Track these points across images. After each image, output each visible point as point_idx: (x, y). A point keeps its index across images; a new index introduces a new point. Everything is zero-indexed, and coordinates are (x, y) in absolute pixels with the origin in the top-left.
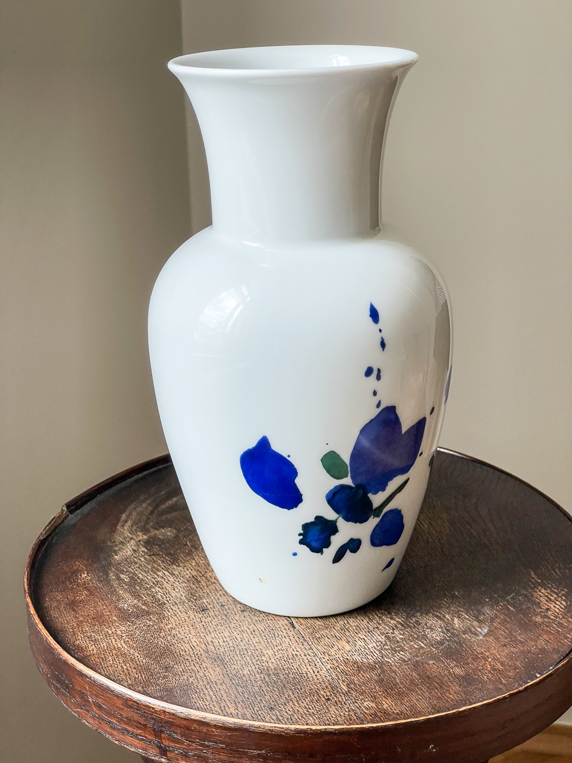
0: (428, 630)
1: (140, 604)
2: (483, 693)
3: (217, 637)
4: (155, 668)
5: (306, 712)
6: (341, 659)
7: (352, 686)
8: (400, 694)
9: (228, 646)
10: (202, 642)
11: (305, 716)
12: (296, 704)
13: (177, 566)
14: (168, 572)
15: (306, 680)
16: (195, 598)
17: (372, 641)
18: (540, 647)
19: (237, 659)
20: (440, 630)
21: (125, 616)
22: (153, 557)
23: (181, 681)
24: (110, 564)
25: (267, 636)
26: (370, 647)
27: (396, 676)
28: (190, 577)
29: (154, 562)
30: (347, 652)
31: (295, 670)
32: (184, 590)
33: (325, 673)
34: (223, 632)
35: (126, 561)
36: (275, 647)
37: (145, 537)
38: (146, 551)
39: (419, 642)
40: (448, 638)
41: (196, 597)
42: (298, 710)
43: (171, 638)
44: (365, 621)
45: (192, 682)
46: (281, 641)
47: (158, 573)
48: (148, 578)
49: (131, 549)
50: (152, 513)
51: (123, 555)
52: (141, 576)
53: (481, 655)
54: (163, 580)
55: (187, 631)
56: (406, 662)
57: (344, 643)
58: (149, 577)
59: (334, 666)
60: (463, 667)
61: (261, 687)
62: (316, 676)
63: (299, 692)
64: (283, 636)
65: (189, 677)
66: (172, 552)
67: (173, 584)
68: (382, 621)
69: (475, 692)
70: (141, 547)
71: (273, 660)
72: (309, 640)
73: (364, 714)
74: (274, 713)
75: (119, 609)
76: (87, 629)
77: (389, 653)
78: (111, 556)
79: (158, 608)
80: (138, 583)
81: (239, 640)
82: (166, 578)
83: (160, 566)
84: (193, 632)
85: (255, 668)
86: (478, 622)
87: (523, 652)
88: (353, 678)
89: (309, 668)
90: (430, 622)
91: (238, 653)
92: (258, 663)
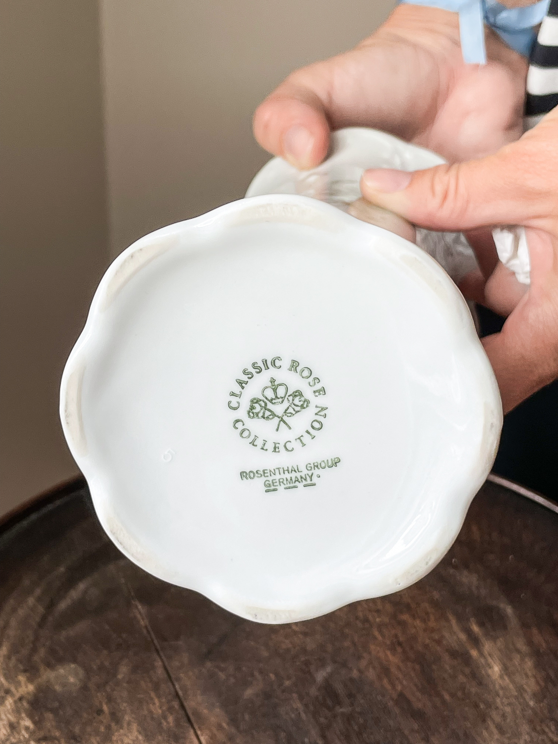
37: (31, 688)
70: (23, 715)
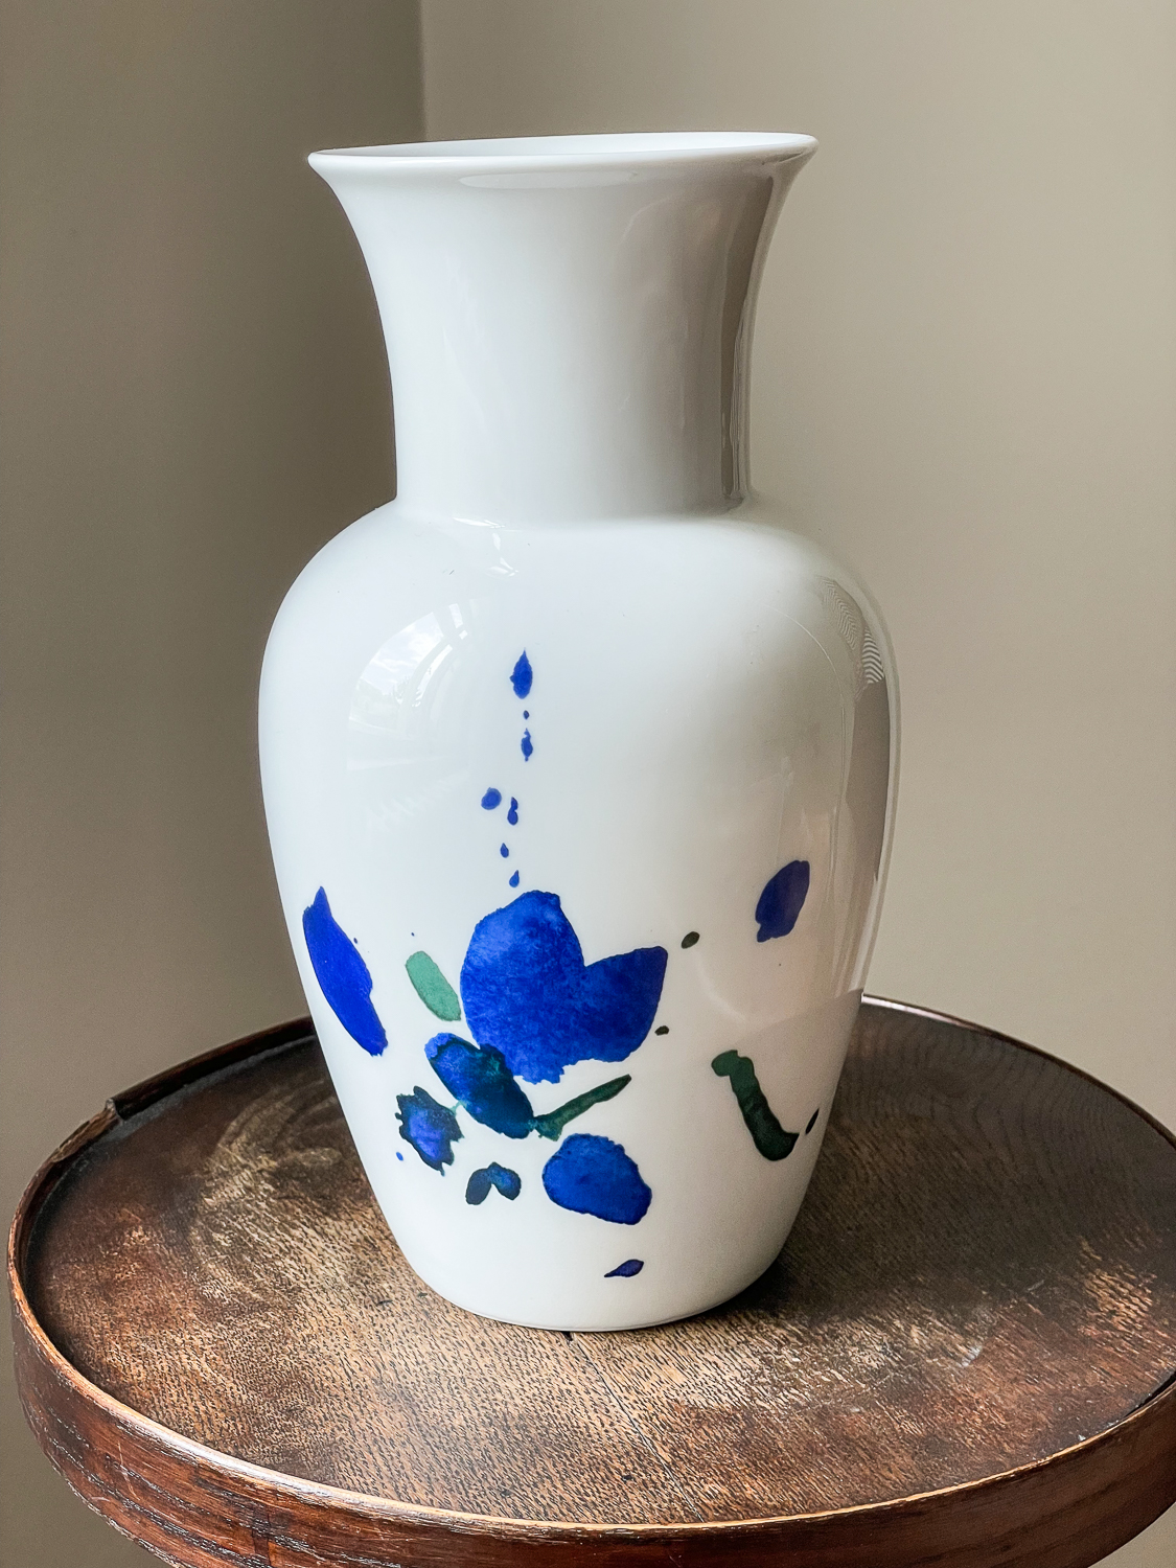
0: (855, 1349)
1: (248, 1290)
2: (963, 1470)
3: (404, 1354)
4: (266, 1410)
5: (577, 1500)
6: (664, 1400)
7: (682, 1452)
8: (784, 1470)
9: (425, 1371)
10: (371, 1362)
11: (574, 1509)
12: (559, 1486)
13: (334, 1219)
14: (315, 1230)
15: (586, 1440)
16: (366, 1278)
17: (732, 1367)
18: (1090, 1385)
19: (441, 1396)
20: (879, 1348)
21: (212, 1311)
22: (287, 1201)
23: (319, 1436)
24: (193, 1214)
25: (509, 1353)
26: (726, 1378)
27: (777, 1435)
28: (358, 1240)
29: (287, 1211)
30: (677, 1388)
31: (563, 1419)
32: (344, 1265)
33: (627, 1426)
34: (418, 1345)
35: (229, 1207)
36: (526, 1376)
37: (274, 1164)
38: (272, 1189)
39: (832, 1371)
40: (895, 1364)
41: (368, 1277)
42: (560, 1497)
43: (307, 1356)
44: (722, 1330)
45: (341, 1439)
46: (538, 1364)
47: (293, 1232)
48: (271, 1241)
49: (241, 1186)
50: (292, 1119)
51: (223, 1196)
52: (256, 1236)
53: (963, 1398)
54: (301, 1245)
55: (342, 1342)
56: (801, 1408)
57: (673, 1370)
58: (273, 1240)
59: (646, 1414)
60: (924, 1421)
61: (487, 1451)
62: (606, 1431)
63: (568, 1463)
64: (544, 1355)
65: (336, 1429)
66: (327, 1192)
67: (322, 1253)
68: (757, 1329)
69: (945, 1469)
70: (263, 1182)
71: (518, 1401)
72: (599, 1364)
73: (703, 1507)
74: (509, 1501)
75: (203, 1298)
76: (131, 1334)
77: (767, 1391)
78: (196, 1199)
79: (286, 1297)
80: (250, 1249)
81: (451, 1360)
82: (308, 1241)
83: (298, 1219)
84: (353, 1344)
85: (479, 1415)
86: (962, 1334)
87: (1054, 1394)
88: (684, 1436)
89: (593, 1416)
90: (860, 1333)
91: (445, 1385)
92: (487, 1404)
